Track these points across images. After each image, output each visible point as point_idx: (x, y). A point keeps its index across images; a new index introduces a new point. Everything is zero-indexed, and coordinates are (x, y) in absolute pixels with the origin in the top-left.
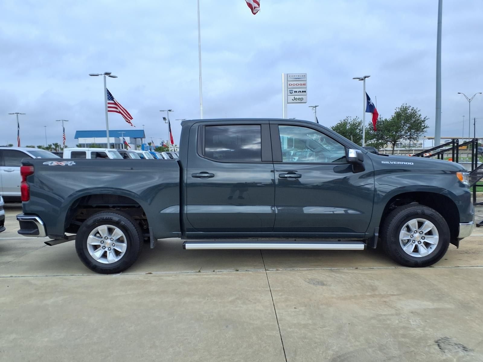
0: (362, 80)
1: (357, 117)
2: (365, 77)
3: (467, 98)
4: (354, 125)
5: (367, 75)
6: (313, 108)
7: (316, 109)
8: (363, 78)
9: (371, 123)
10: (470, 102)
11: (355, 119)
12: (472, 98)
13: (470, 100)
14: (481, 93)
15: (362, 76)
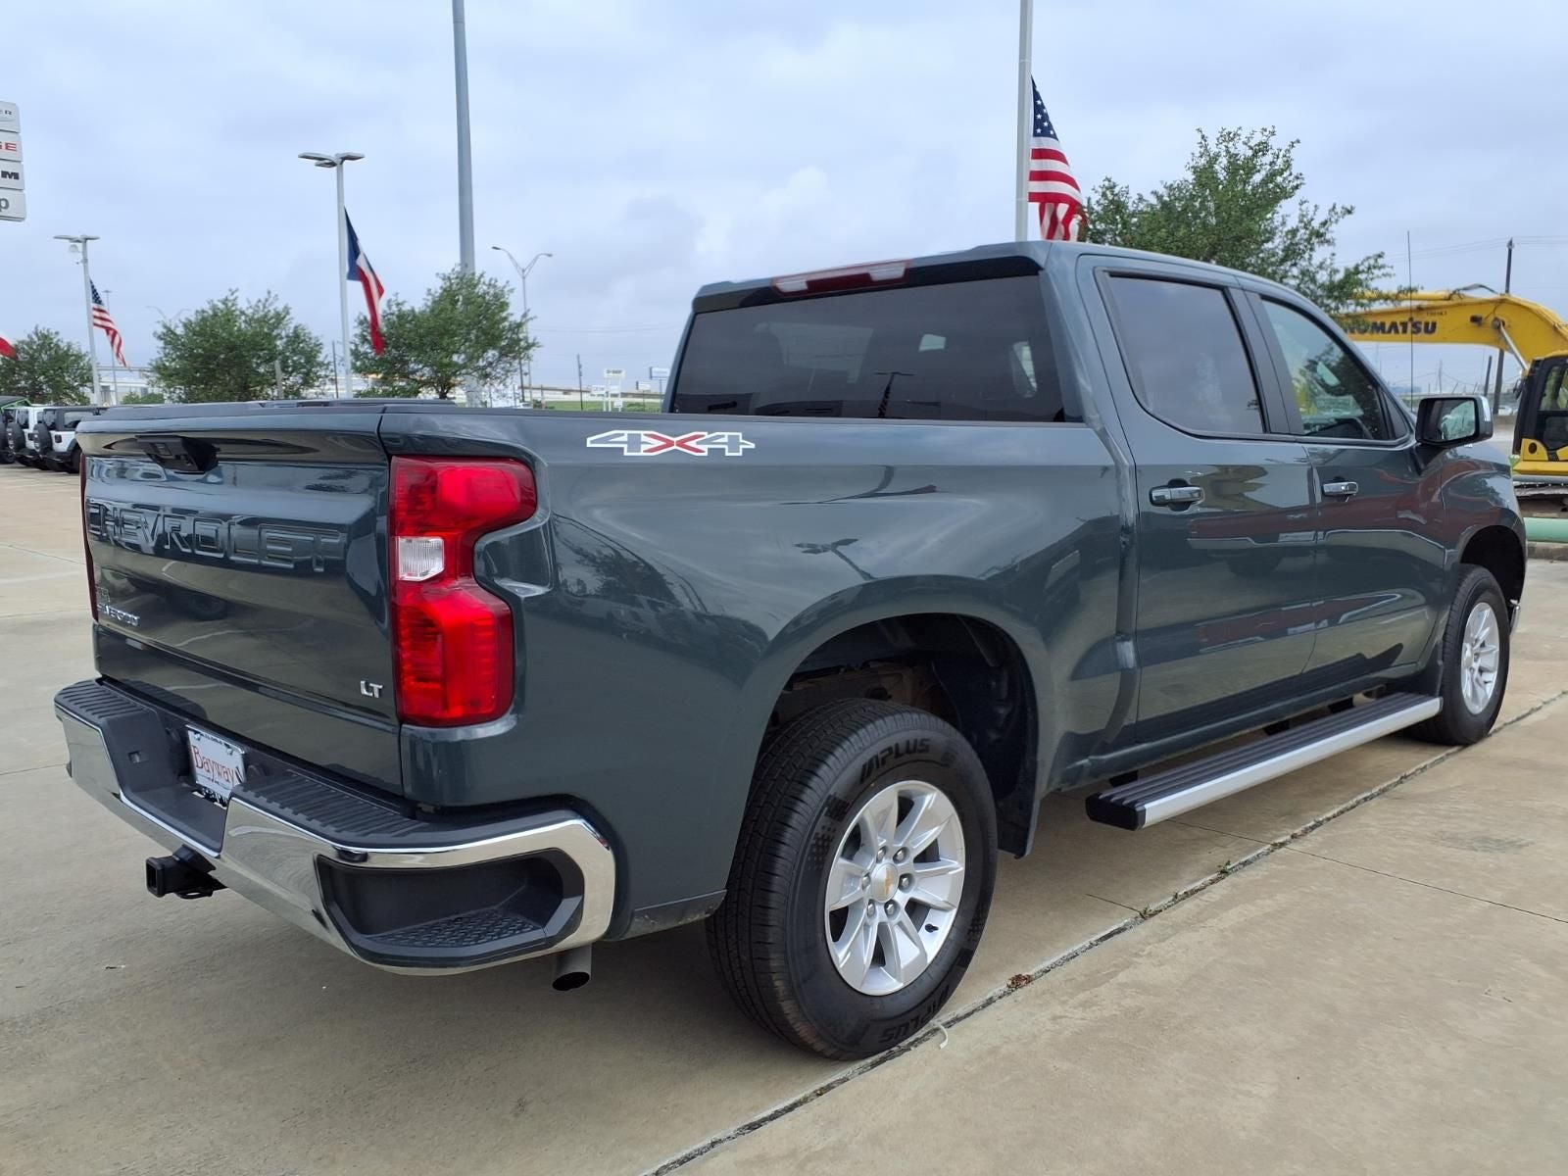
0: (332, 164)
1: (273, 295)
2: (344, 159)
3: (517, 265)
4: (264, 320)
5: (354, 152)
6: (75, 246)
7: (85, 247)
8: (335, 161)
9: (365, 318)
10: (524, 278)
11: (267, 300)
12: (530, 267)
13: (523, 271)
14: (550, 255)
15: (331, 153)
